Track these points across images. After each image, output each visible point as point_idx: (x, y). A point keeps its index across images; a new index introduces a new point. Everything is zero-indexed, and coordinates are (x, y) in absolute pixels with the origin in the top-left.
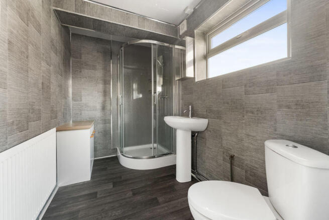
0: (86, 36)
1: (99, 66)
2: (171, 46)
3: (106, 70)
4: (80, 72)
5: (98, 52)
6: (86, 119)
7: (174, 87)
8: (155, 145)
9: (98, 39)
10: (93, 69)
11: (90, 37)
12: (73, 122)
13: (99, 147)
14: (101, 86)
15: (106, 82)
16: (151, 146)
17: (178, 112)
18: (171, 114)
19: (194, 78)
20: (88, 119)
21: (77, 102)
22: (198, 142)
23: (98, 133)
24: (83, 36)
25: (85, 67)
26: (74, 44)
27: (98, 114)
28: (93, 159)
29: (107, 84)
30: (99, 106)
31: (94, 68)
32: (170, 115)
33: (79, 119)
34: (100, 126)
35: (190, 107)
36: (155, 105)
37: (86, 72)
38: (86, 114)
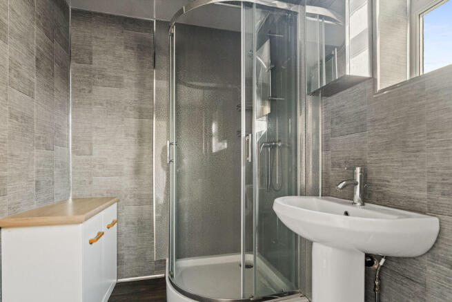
0: (101, 14)
1: (129, 79)
2: (293, 8)
3: (143, 86)
4: (90, 92)
5: (126, 47)
6: (102, 195)
7: (300, 120)
8: (250, 258)
9: (126, 19)
10: (116, 86)
11: (111, 16)
12: (74, 199)
13: (127, 256)
14: (132, 123)
15: (144, 114)
16: (238, 258)
17: (310, 183)
18: (292, 192)
19: (373, 79)
20: (105, 195)
21: (83, 157)
22: (386, 287)
23: (127, 223)
24: (96, 14)
25: (99, 80)
26: (77, 32)
27: (126, 183)
28: (115, 281)
29: (147, 118)
30: (128, 167)
31: (119, 83)
32: (290, 194)
33: (86, 194)
34: (131, 211)
35: (358, 170)
36: (250, 166)
37: (102, 92)
38: (101, 184)
